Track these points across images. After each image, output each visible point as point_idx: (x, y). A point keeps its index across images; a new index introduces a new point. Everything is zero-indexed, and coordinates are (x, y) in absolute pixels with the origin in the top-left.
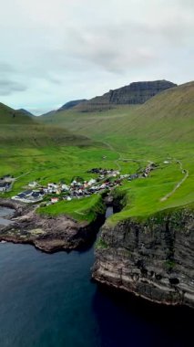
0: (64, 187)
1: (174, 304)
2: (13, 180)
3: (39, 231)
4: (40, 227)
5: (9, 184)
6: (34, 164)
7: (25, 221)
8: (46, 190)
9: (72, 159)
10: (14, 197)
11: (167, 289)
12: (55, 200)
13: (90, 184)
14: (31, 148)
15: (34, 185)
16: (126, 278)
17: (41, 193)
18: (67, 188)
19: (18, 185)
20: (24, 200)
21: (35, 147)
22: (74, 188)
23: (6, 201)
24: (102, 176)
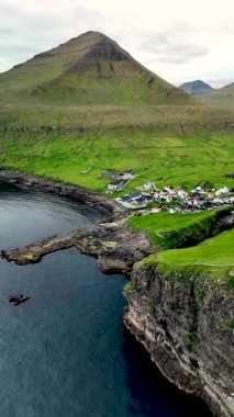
0: (181, 194)
1: (187, 391)
2: (133, 177)
3: (113, 244)
4: (119, 240)
5: (126, 181)
6: (165, 159)
7: (110, 229)
8: (156, 195)
9: (218, 155)
10: (117, 199)
11: (187, 368)
12: (155, 210)
13: (217, 193)
14: (173, 137)
15: (147, 187)
16: (149, 335)
17: (149, 198)
18: (182, 197)
19: (132, 184)
20: (127, 205)
21: (178, 136)
22: (193, 196)
23: (110, 202)
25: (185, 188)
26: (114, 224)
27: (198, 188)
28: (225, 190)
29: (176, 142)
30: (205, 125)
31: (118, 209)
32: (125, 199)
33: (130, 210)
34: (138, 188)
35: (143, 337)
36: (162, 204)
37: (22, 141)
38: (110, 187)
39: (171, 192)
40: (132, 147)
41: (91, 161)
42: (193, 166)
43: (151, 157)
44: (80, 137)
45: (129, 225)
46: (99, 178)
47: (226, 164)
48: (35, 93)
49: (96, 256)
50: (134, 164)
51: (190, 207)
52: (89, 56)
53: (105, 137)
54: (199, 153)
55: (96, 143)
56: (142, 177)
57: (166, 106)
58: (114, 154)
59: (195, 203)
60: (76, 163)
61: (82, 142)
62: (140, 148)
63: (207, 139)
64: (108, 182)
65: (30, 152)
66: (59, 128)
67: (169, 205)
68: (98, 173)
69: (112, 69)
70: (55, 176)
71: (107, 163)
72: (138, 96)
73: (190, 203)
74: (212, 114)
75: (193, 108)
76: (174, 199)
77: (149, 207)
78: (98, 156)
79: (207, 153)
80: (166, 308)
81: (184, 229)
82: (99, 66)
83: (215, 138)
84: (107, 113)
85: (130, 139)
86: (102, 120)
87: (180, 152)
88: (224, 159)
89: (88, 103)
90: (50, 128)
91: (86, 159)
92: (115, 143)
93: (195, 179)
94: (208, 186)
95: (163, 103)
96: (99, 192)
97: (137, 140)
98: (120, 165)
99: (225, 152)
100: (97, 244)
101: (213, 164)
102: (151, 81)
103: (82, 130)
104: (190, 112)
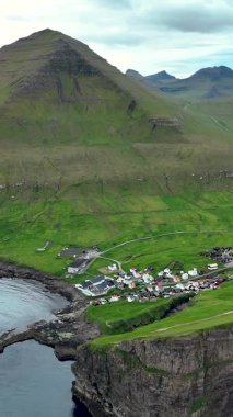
2: (98, 255)
3: (68, 335)
4: (74, 331)
5: (89, 261)
8: (120, 280)
10: (77, 286)
11: (107, 410)
12: (114, 299)
13: (185, 276)
14: (153, 195)
15: (113, 268)
16: (88, 395)
17: (112, 283)
18: (146, 281)
19: (96, 265)
20: (87, 292)
21: (159, 193)
22: (157, 280)
23: (69, 289)
24: (214, 266)
26: (71, 315)
27: (166, 271)
28: (193, 273)
29: (155, 203)
30: (197, 177)
31: (77, 297)
32: (85, 285)
33: (91, 298)
34: (101, 270)
35: (84, 397)
38: (71, 270)
39: (136, 275)
41: (50, 233)
42: (171, 237)
43: (122, 225)
44: (35, 198)
45: (85, 317)
46: (58, 258)
47: (210, 235)
50: (101, 236)
52: (45, 70)
54: (182, 219)
55: (57, 207)
56: (108, 255)
57: (150, 145)
58: (78, 222)
59: (157, 288)
60: (29, 237)
61: (38, 206)
62: (109, 214)
63: (197, 197)
64: (68, 262)
67: (130, 292)
68: (57, 250)
69: (78, 88)
70: (6, 255)
72: (113, 130)
73: (151, 289)
74: (208, 159)
75: (185, 149)
76: (137, 284)
77: (111, 293)
78: (57, 226)
79: (191, 220)
80: (95, 374)
81: (132, 319)
82: (59, 86)
83: (206, 196)
84: (71, 161)
85: (98, 201)
86: (63, 173)
87: (159, 219)
88: (209, 229)
89: (45, 142)
91: (43, 231)
92: (81, 206)
93: (165, 257)
94: (178, 268)
95: (147, 140)
96: (59, 275)
98: (82, 240)
99: (213, 218)
100: (54, 335)
101: (195, 235)
102: (133, 106)
103: (37, 189)
104: (180, 157)
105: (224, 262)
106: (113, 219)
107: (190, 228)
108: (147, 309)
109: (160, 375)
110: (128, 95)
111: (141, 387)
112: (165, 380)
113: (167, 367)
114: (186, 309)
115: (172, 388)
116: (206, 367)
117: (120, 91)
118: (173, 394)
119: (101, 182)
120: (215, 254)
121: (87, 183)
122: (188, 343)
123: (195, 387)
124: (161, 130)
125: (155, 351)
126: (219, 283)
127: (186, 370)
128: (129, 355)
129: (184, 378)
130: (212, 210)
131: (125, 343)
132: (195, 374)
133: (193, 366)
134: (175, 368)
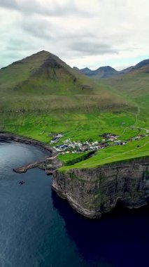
0: (80, 144)
2: (62, 136)
3: (51, 166)
4: (53, 164)
5: (58, 138)
6: (77, 126)
7: (50, 160)
8: (70, 145)
9: (101, 124)
10: (54, 147)
11: (64, 194)
12: (68, 152)
13: (93, 144)
14: (82, 114)
15: (67, 141)
16: (57, 188)
17: (67, 146)
18: (79, 146)
19: (61, 140)
20: (58, 150)
21: (84, 113)
22: (83, 145)
23: (51, 149)
24: (104, 140)
25: (81, 142)
26: (52, 158)
27: (86, 142)
28: (96, 143)
29: (83, 117)
31: (54, 151)
32: (57, 147)
33: (59, 152)
34: (63, 142)
36: (71, 149)
37: (11, 118)
38: (52, 141)
39: (76, 143)
40: (63, 120)
41: (44, 128)
42: (88, 130)
43: (71, 125)
44: (39, 115)
45: (57, 158)
46: (47, 137)
47: (103, 129)
48: (15, 89)
49: (44, 169)
50: (63, 129)
51: (81, 151)
52: (43, 66)
53: (51, 115)
54: (93, 123)
55: (47, 118)
56: (66, 136)
57: (82, 95)
58: (55, 124)
59: (83, 148)
60: (37, 129)
61: (40, 118)
62: (66, 121)
63: (98, 115)
64: (51, 139)
65: (15, 123)
66: (29, 110)
67: (73, 150)
68: (47, 134)
69: (55, 73)
70: (28, 136)
71: (51, 128)
72: (68, 89)
73: (81, 149)
74: (102, 101)
75: (94, 97)
76: (76, 147)
77: (66, 150)
78: (47, 125)
79: (96, 123)
80: (60, 181)
82: (48, 72)
83: (101, 114)
84: (52, 101)
85: (62, 116)
86: (49, 105)
87: (84, 123)
88: (102, 126)
89: (43, 94)
90: (24, 110)
91: (41, 127)
92: (56, 118)
93: (86, 137)
94: (91, 141)
95: (80, 93)
96: (47, 143)
97: (65, 116)
98: (56, 130)
99: (104, 122)
100: (45, 166)
101: (97, 129)
102: (75, 80)
103: (39, 111)
104: (92, 100)
105: (108, 138)
106: (67, 123)
107: (96, 126)
108: (79, 156)
109: (83, 182)
110: (73, 76)
111: (76, 186)
112: (85, 184)
113: (86, 179)
114: (94, 156)
115: (88, 186)
116: (100, 179)
117: (70, 75)
118: (88, 189)
119: (63, 109)
120: (104, 136)
121: (59, 109)
122: (94, 170)
123: (96, 186)
124: (85, 89)
125: (82, 173)
126: (106, 146)
127: (93, 180)
128: (72, 174)
129: (92, 183)
130: (104, 119)
131: (71, 170)
132: (96, 182)
133: (96, 179)
134: (89, 180)
